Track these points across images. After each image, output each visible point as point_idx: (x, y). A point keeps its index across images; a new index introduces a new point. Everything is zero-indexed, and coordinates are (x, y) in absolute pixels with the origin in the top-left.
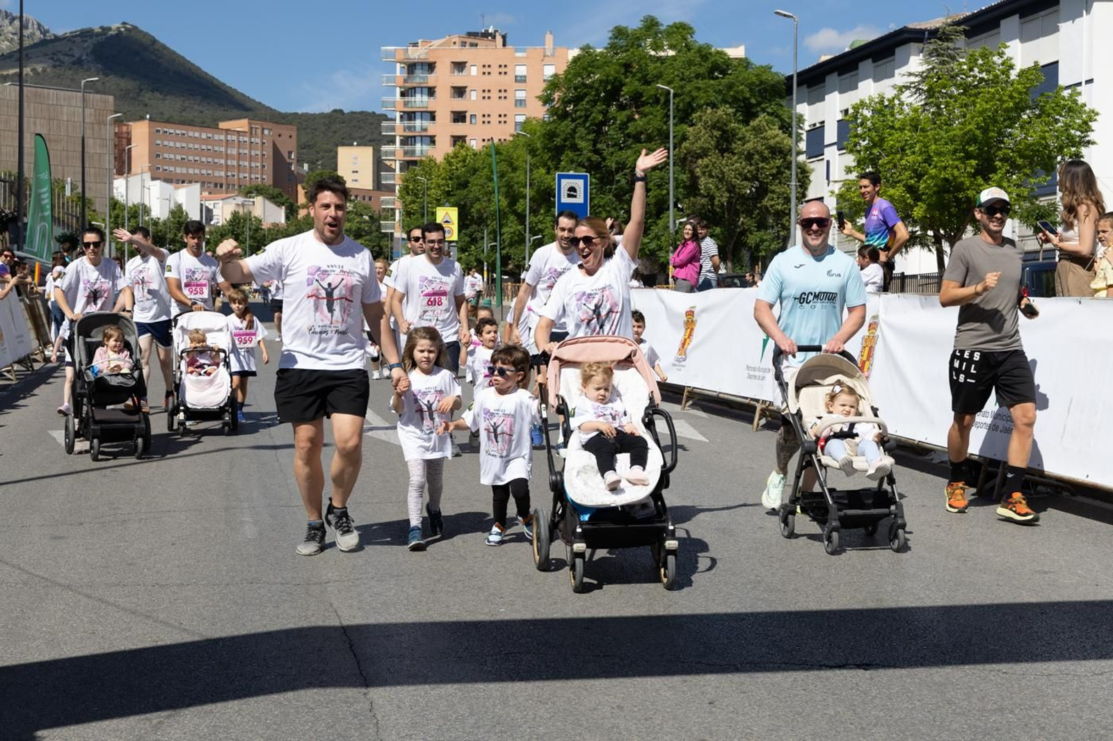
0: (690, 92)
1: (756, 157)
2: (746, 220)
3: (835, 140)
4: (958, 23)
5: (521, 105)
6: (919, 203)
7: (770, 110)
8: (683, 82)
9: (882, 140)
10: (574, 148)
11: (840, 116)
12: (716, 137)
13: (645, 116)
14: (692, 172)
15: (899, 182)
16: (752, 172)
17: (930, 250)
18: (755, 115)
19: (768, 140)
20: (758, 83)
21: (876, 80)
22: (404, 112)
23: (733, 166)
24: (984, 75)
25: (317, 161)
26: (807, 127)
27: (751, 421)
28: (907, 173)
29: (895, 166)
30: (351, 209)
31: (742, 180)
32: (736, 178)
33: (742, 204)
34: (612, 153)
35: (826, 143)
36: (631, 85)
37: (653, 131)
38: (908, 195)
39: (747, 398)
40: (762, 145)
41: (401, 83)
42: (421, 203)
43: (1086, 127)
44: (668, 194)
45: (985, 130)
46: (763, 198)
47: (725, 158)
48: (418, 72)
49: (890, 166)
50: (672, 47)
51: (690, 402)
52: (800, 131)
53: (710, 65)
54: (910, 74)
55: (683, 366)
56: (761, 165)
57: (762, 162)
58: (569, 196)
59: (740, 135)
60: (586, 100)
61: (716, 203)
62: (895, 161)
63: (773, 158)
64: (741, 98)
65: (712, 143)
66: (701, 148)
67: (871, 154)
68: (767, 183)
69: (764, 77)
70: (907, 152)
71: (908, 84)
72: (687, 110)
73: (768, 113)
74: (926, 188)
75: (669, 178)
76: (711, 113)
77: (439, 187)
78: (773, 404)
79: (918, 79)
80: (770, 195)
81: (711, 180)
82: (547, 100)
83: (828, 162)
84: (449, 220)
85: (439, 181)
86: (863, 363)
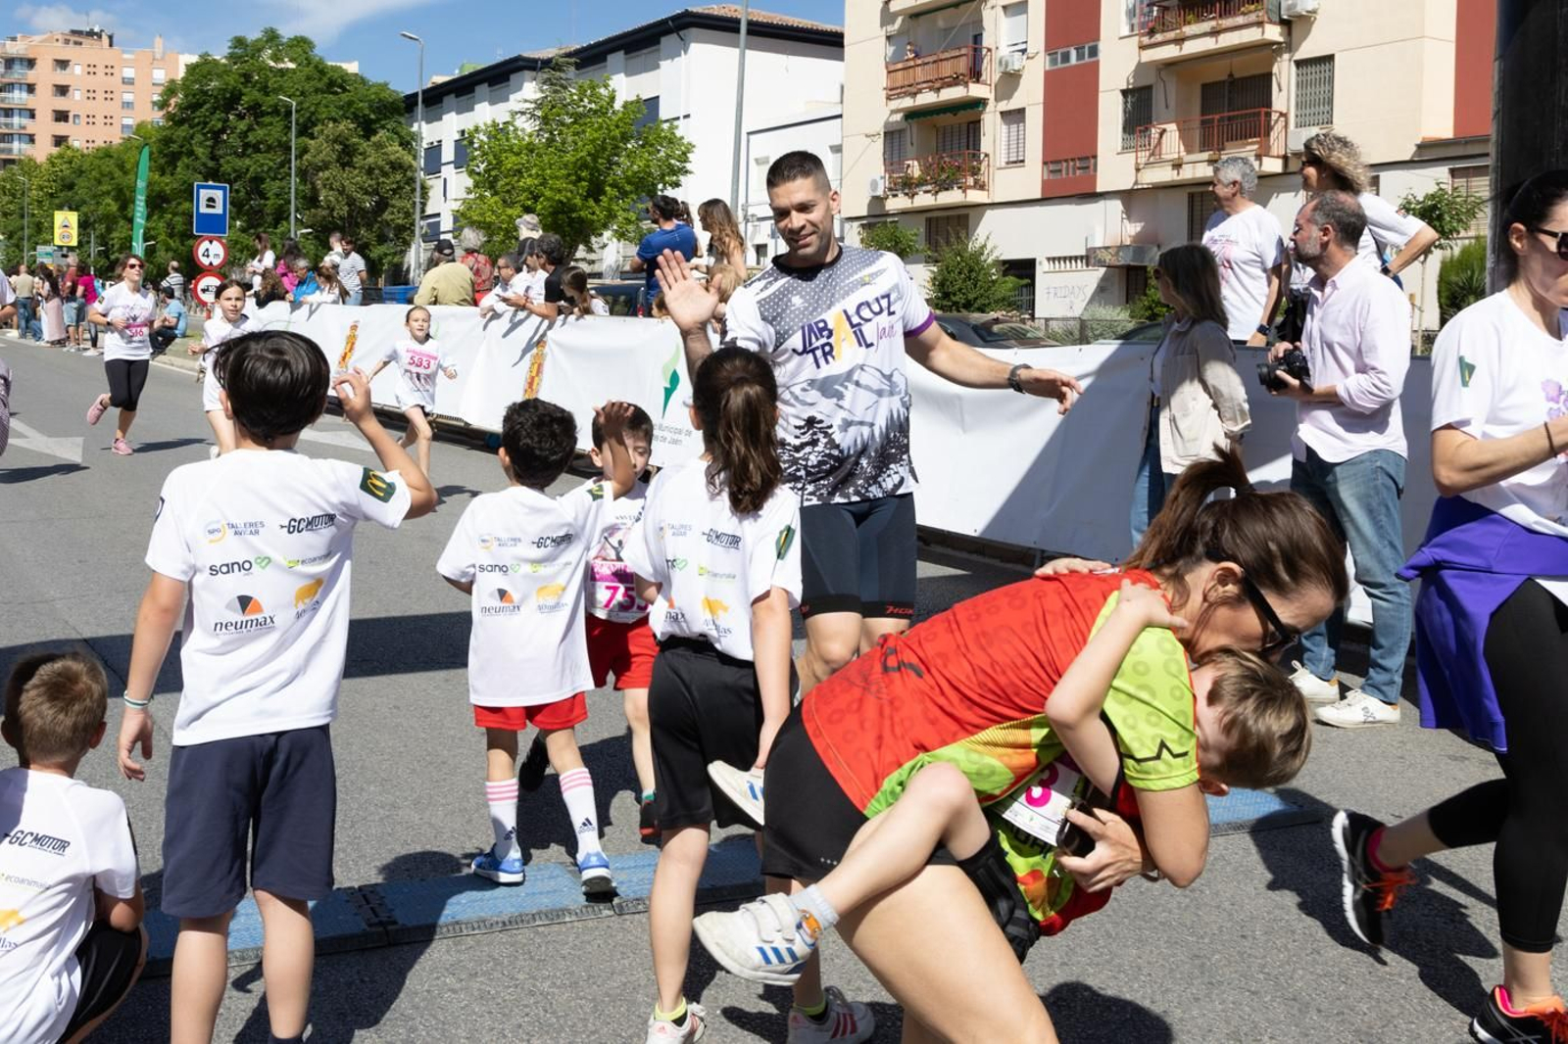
0: (311, 106)
1: (377, 172)
2: (368, 233)
3: (452, 159)
4: (569, 55)
5: (129, 107)
7: (389, 126)
8: (304, 96)
9: (500, 163)
10: (191, 153)
11: (457, 137)
12: (337, 151)
13: (266, 126)
14: (313, 184)
16: (372, 186)
18: (375, 132)
19: (388, 155)
20: (377, 100)
21: (493, 103)
23: (353, 180)
24: (593, 106)
26: (425, 146)
31: (362, 194)
32: (356, 191)
33: (363, 219)
35: (443, 161)
36: (250, 96)
37: (273, 142)
40: (383, 160)
43: (684, 158)
44: (289, 204)
45: (595, 157)
46: (383, 211)
47: (346, 172)
48: (17, 67)
50: (292, 60)
52: (418, 149)
53: (328, 80)
54: (526, 101)
56: (381, 180)
57: (383, 176)
58: (208, 206)
59: (361, 150)
60: (205, 107)
61: (336, 215)
62: (513, 182)
63: (393, 173)
64: (361, 114)
65: (334, 156)
66: (322, 161)
67: (490, 176)
68: (387, 198)
69: (382, 96)
70: (524, 175)
71: (523, 110)
72: (309, 122)
73: (388, 130)
76: (333, 128)
77: (41, 188)
78: (441, 416)
79: (533, 106)
80: (390, 209)
81: (331, 193)
82: (163, 105)
83: (445, 180)
84: (68, 225)
85: (41, 183)
86: (533, 378)
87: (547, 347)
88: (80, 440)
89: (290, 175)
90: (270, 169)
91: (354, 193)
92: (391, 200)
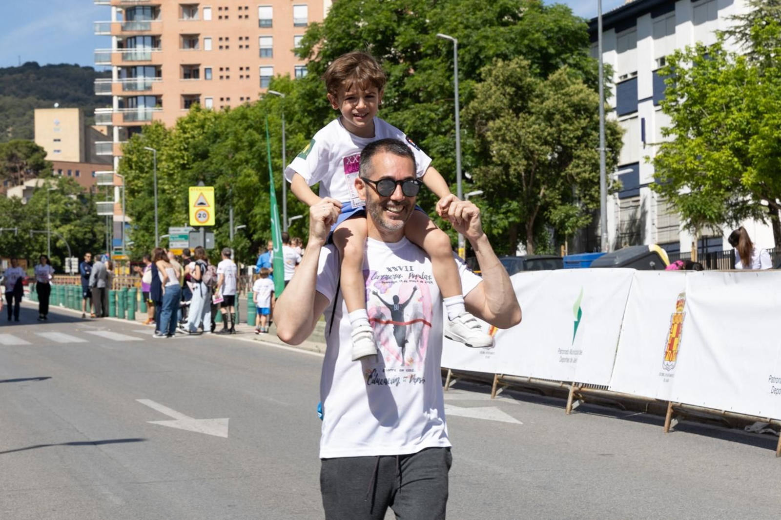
0: (477, 42)
1: (557, 117)
2: (548, 192)
3: (650, 94)
5: (266, 54)
6: (749, 168)
7: (571, 61)
8: (469, 30)
9: (703, 96)
11: (655, 66)
12: (509, 94)
13: (424, 70)
14: (482, 136)
15: (724, 143)
16: (553, 134)
17: (765, 223)
18: (556, 67)
19: (571, 96)
20: (556, 29)
21: (697, 22)
22: (123, 67)
23: (529, 128)
25: (7, 127)
26: (616, 79)
27: (564, 405)
28: (734, 134)
29: (719, 126)
30: (55, 188)
31: (541, 145)
32: (534, 142)
33: (542, 174)
34: (386, 115)
35: (640, 97)
36: (405, 34)
37: (434, 89)
38: (736, 159)
39: (559, 382)
40: (564, 103)
41: (118, 31)
42: (148, 178)
44: (454, 162)
46: (567, 165)
47: (521, 119)
48: (139, 17)
49: (714, 125)
51: (500, 390)
52: (608, 85)
53: (498, 10)
54: (734, 17)
55: (492, 353)
56: (563, 126)
57: (564, 122)
59: (537, 92)
61: (512, 171)
62: (720, 119)
63: (576, 118)
64: (537, 47)
65: (505, 101)
66: (491, 108)
67: (692, 112)
68: (571, 148)
69: (563, 23)
70: (733, 109)
71: (733, 29)
72: (474, 62)
73: (570, 65)
74: (756, 150)
75: (455, 144)
76: (502, 67)
77: (172, 158)
78: (586, 385)
79: (743, 23)
80: (575, 161)
81: (504, 146)
82: (305, 53)
83: (643, 120)
84: (204, 202)
85: (171, 152)
86: (673, 340)
87: (686, 306)
88: (226, 421)
89: (453, 127)
90: (432, 120)
91: (531, 145)
92: (576, 150)
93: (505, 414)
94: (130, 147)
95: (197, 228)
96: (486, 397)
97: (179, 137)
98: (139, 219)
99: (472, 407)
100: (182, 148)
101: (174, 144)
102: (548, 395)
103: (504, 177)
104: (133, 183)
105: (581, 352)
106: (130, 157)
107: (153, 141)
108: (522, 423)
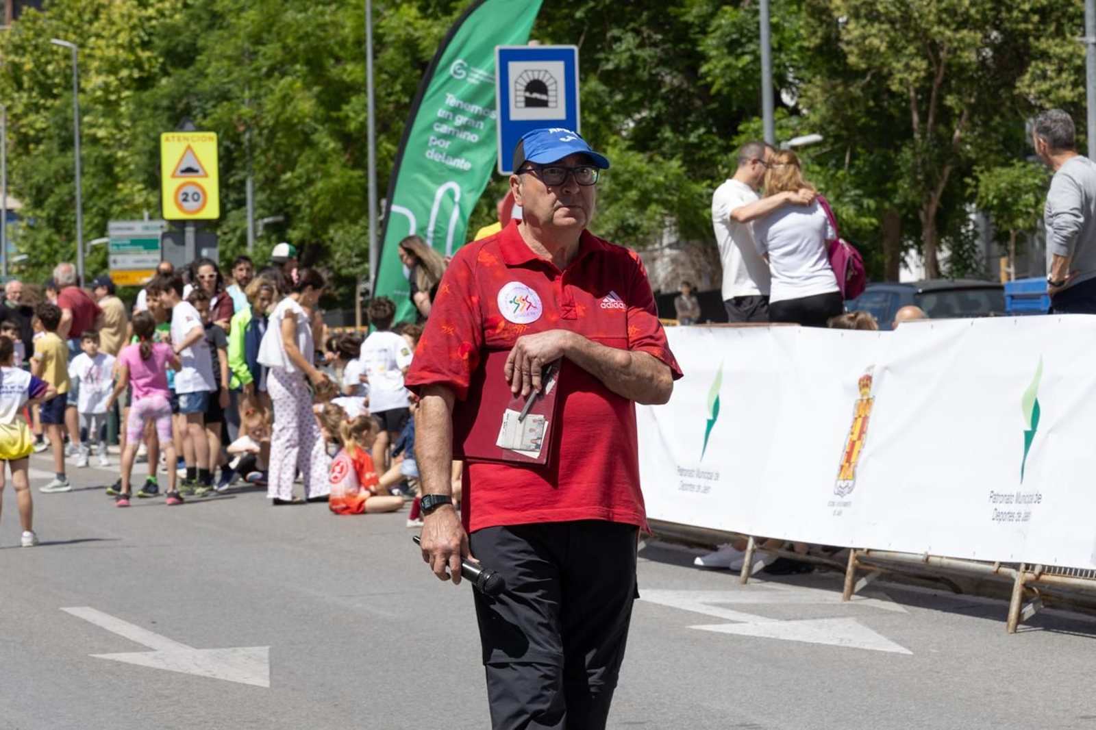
2: (972, 136)
14: (820, 10)
27: (1002, 614)
31: (956, 30)
32: (940, 22)
39: (993, 563)
42: (58, 111)
46: (1018, 76)
51: (862, 583)
58: (530, 103)
68: (1026, 34)
75: (757, 26)
77: (113, 66)
78: (1050, 570)
81: (874, 28)
84: (196, 167)
85: (111, 53)
88: (261, 650)
91: (935, 29)
92: (1037, 38)
93: (873, 633)
94: (16, 39)
95: (180, 225)
96: (833, 597)
97: (130, 17)
98: (38, 203)
99: (802, 619)
100: (137, 40)
101: (118, 32)
102: (968, 593)
103: (871, 103)
104: (24, 121)
105: (1039, 497)
106: (17, 59)
107: (70, 23)
108: (910, 653)
